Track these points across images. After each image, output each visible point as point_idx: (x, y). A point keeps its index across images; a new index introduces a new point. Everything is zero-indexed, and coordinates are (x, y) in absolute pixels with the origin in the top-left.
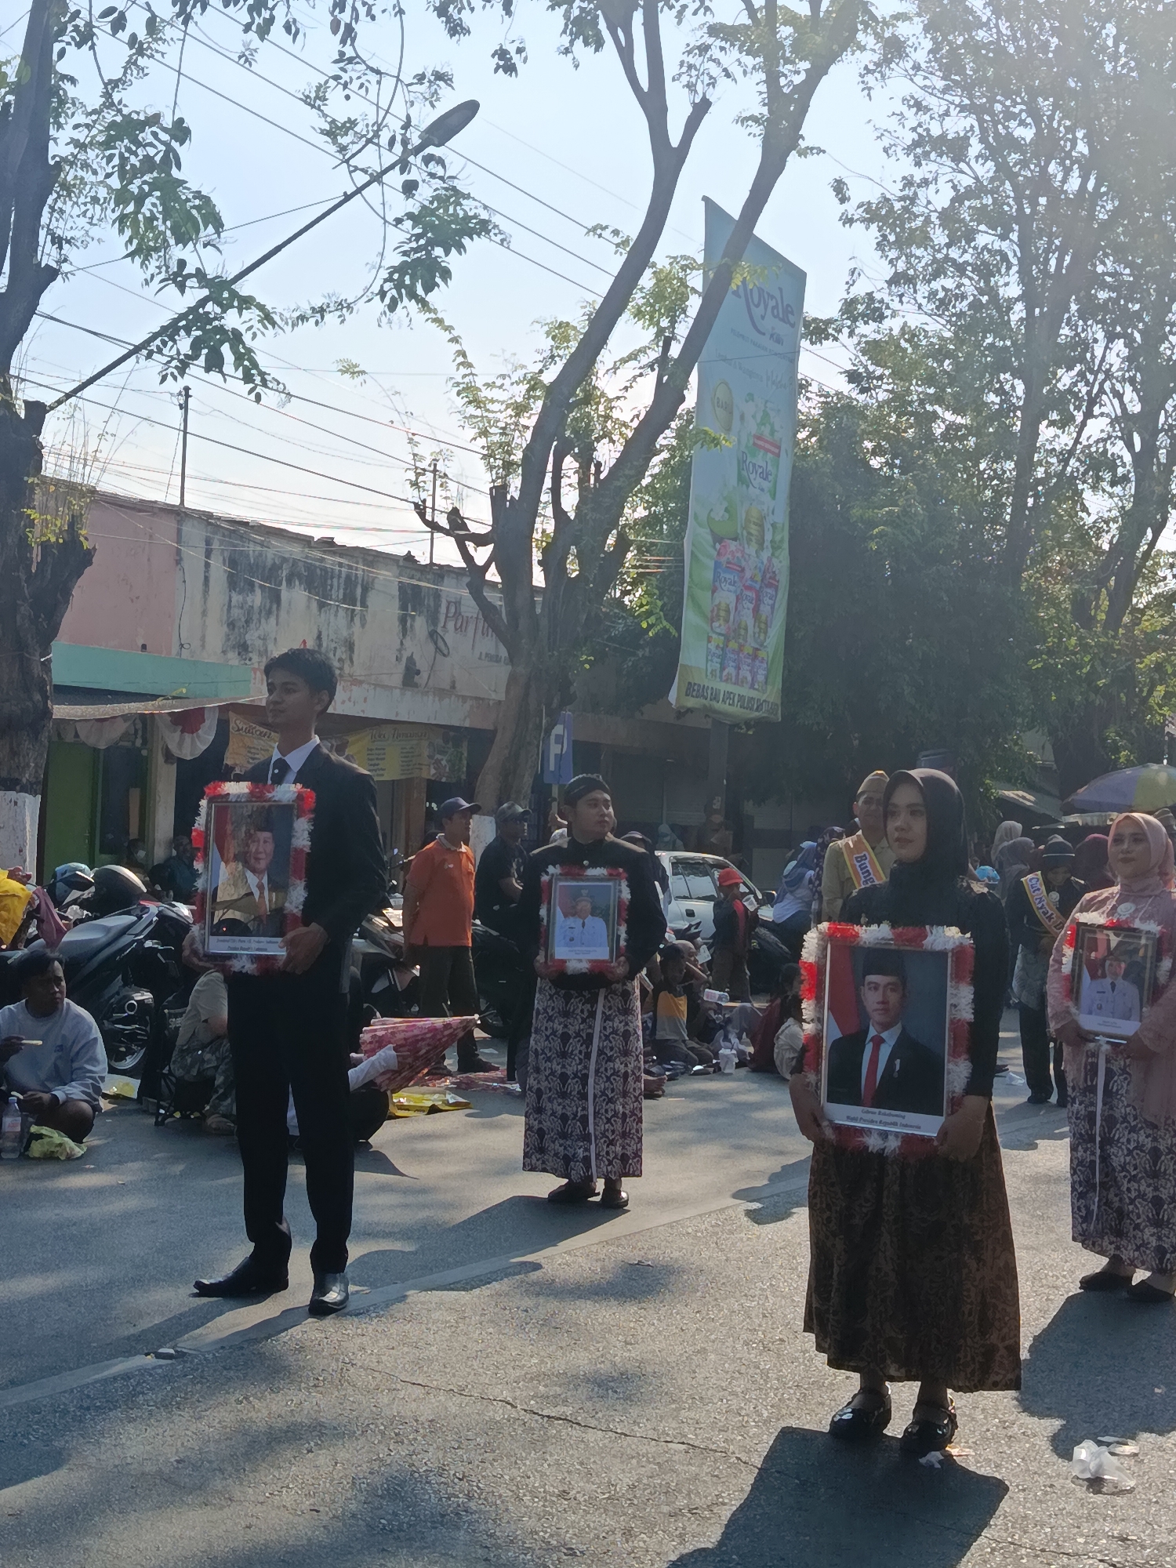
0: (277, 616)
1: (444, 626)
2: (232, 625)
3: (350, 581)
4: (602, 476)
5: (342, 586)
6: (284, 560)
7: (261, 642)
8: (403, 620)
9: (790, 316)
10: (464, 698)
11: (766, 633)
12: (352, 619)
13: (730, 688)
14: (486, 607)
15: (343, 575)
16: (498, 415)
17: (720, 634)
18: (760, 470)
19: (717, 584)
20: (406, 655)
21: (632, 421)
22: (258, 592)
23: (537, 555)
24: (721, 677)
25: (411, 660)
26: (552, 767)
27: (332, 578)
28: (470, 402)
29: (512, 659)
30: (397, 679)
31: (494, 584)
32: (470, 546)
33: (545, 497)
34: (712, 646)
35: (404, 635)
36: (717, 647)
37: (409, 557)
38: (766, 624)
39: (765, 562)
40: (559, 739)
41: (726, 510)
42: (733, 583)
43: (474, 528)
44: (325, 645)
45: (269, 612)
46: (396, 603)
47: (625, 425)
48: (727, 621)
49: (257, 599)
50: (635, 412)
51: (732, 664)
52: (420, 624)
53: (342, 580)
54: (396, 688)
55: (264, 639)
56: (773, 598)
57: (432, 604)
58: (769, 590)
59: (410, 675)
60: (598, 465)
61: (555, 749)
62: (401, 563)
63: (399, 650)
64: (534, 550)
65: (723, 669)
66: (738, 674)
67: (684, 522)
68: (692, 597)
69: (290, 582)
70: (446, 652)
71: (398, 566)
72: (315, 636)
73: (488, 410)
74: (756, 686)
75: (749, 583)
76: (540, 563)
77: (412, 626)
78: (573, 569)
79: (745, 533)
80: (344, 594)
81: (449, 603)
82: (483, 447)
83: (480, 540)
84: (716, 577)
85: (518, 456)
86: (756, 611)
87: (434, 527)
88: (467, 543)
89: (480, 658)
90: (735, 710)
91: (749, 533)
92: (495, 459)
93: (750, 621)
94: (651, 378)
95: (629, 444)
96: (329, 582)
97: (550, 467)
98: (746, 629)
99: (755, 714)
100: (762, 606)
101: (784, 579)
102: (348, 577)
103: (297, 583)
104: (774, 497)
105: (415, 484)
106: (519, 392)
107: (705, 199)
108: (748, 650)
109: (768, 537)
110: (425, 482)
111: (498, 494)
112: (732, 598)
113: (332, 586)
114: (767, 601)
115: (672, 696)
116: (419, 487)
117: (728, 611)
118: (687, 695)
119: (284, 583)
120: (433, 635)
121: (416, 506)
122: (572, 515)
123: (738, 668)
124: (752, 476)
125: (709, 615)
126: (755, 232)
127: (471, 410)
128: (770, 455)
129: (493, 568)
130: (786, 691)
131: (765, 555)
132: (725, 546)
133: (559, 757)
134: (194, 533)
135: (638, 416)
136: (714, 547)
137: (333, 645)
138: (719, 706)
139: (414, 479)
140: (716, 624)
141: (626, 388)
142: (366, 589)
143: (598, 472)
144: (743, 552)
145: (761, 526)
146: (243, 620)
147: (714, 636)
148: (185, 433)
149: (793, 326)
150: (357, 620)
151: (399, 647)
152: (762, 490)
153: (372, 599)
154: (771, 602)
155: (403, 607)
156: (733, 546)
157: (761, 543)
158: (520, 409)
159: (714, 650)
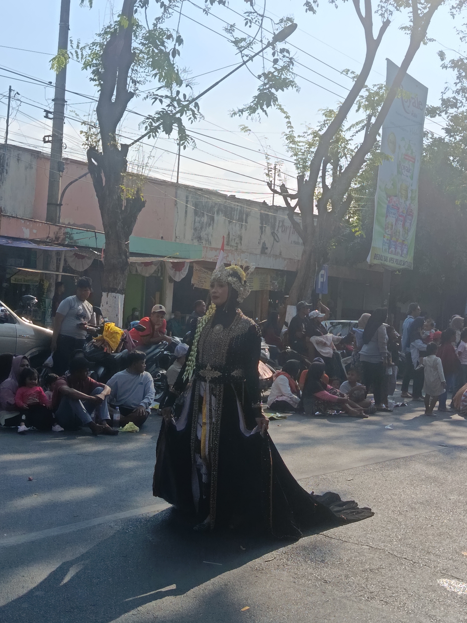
0: (213, 226)
1: (277, 230)
2: (195, 229)
3: (241, 213)
4: (342, 171)
5: (238, 214)
6: (216, 204)
7: (206, 236)
8: (261, 228)
9: (420, 106)
10: (285, 259)
11: (407, 234)
12: (242, 228)
13: (393, 256)
14: (295, 224)
15: (238, 210)
16: (302, 147)
17: (388, 234)
18: (407, 168)
19: (388, 214)
20: (262, 241)
21: (355, 149)
22: (206, 216)
23: (315, 203)
24: (388, 252)
25: (264, 243)
26: (319, 287)
27: (234, 211)
28: (291, 142)
29: (304, 244)
30: (258, 251)
31: (298, 214)
32: (289, 199)
33: (319, 180)
34: (385, 239)
35: (262, 234)
36: (387, 240)
37: (264, 203)
38: (408, 230)
39: (408, 205)
40: (322, 276)
41: (392, 184)
42: (395, 214)
43: (290, 192)
44: (231, 237)
45: (210, 225)
46: (259, 221)
47: (352, 151)
48: (392, 229)
49: (205, 219)
50: (356, 146)
51: (393, 246)
52: (268, 230)
53: (238, 212)
54: (258, 254)
55: (208, 235)
56: (411, 220)
57: (273, 221)
58: (409, 217)
59: (264, 249)
60: (341, 167)
61: (321, 280)
62: (261, 205)
63: (260, 240)
64: (314, 200)
65: (389, 248)
66: (396, 251)
67: (375, 189)
68: (378, 220)
69: (218, 213)
70: (278, 241)
71: (260, 206)
72: (227, 234)
73: (298, 145)
74: (403, 256)
75: (401, 214)
76: (316, 206)
77: (265, 230)
78: (330, 208)
79: (400, 194)
80: (239, 217)
81: (280, 221)
82: (295, 160)
83: (293, 197)
84: (388, 211)
85: (309, 163)
86: (404, 225)
87: (275, 192)
88: (288, 198)
89: (291, 243)
90: (394, 265)
91: (402, 194)
92: (300, 165)
93: (401, 230)
94: (363, 132)
95: (353, 158)
96: (233, 213)
97: (321, 168)
98: (399, 233)
99: (402, 267)
100: (406, 223)
101: (415, 213)
102: (240, 211)
103: (221, 213)
104: (412, 179)
105: (268, 175)
106: (310, 138)
107: (387, 59)
108: (400, 241)
109: (409, 195)
110: (272, 174)
111: (300, 179)
112: (394, 220)
113: (234, 214)
114: (408, 221)
115: (368, 259)
116: (269, 176)
117: (392, 225)
118: (374, 259)
119: (216, 213)
120: (273, 234)
121: (268, 183)
122: (330, 187)
123: (396, 248)
124: (403, 171)
125: (384, 227)
126: (407, 72)
127: (291, 145)
128: (411, 162)
129: (298, 208)
130: (415, 259)
131: (408, 203)
132: (391, 199)
133: (322, 283)
134: (182, 194)
135: (357, 147)
136: (387, 200)
137: (234, 237)
138: (387, 263)
139: (267, 173)
140: (387, 230)
141: (353, 136)
142: (247, 215)
143: (341, 169)
144: (399, 201)
145: (407, 191)
146: (200, 227)
147: (386, 235)
148: (179, 155)
149: (422, 110)
150: (243, 227)
151: (259, 238)
152: (407, 176)
153: (250, 220)
154: (410, 222)
155: (262, 223)
156: (395, 199)
157: (406, 198)
158: (311, 145)
159: (386, 241)
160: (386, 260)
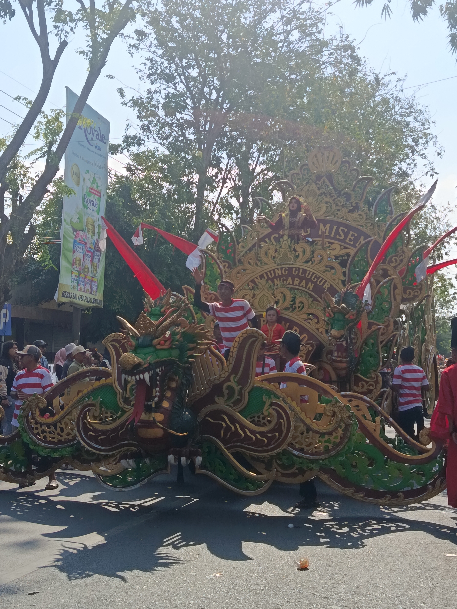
4: (23, 201)
9: (104, 139)
11: (96, 271)
13: (81, 293)
17: (76, 271)
18: (93, 202)
19: (75, 249)
21: (36, 177)
24: (77, 289)
26: (2, 328)
34: (73, 276)
36: (76, 276)
38: (96, 267)
39: (96, 241)
40: (5, 315)
41: (78, 218)
42: (82, 249)
47: (32, 179)
48: (80, 265)
50: (37, 174)
51: (82, 283)
56: (99, 256)
58: (97, 253)
60: (21, 196)
61: (3, 320)
65: (78, 285)
66: (85, 288)
67: (60, 225)
68: (64, 255)
74: (93, 293)
75: (89, 249)
78: (10, 241)
79: (86, 228)
84: (75, 246)
86: (92, 261)
90: (83, 303)
91: (88, 228)
93: (90, 266)
94: (44, 160)
95: (34, 187)
98: (88, 269)
99: (92, 305)
100: (94, 260)
104: (99, 214)
107: (66, 87)
108: (89, 277)
109: (97, 230)
112: (82, 255)
114: (96, 257)
115: (56, 297)
117: (80, 261)
118: (62, 297)
122: (9, 218)
123: (85, 285)
124: (89, 205)
125: (72, 262)
128: (96, 196)
132: (78, 234)
133: (5, 324)
136: (73, 234)
138: (77, 301)
140: (75, 266)
141: (33, 163)
143: (21, 199)
144: (86, 236)
145: (93, 226)
147: (74, 271)
149: (105, 143)
152: (93, 211)
154: (98, 258)
156: (82, 233)
157: (94, 233)
159: (74, 277)
160: (75, 298)
